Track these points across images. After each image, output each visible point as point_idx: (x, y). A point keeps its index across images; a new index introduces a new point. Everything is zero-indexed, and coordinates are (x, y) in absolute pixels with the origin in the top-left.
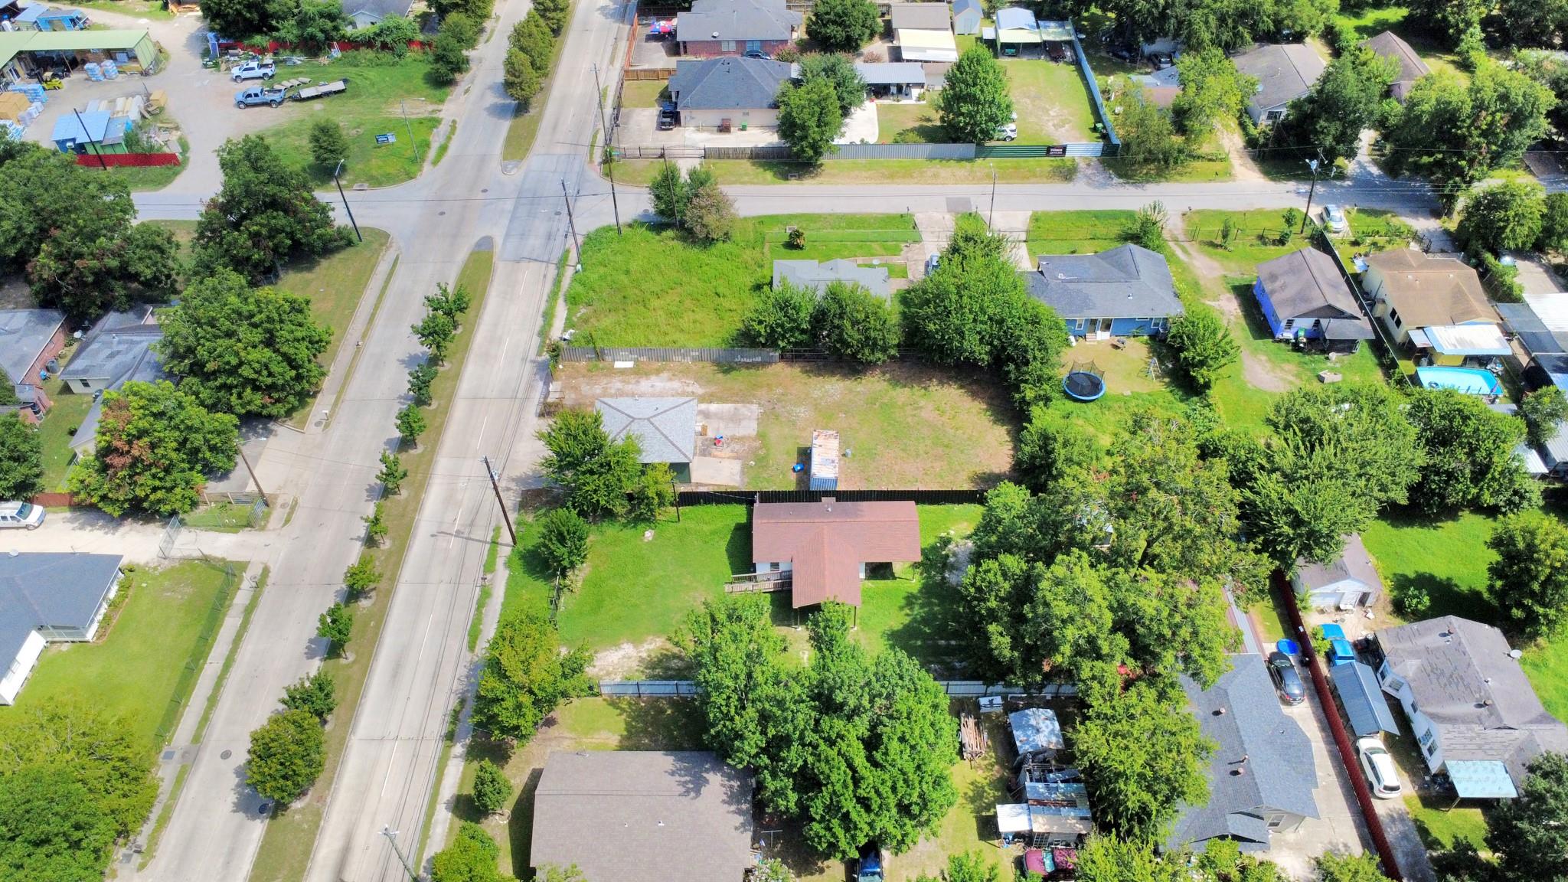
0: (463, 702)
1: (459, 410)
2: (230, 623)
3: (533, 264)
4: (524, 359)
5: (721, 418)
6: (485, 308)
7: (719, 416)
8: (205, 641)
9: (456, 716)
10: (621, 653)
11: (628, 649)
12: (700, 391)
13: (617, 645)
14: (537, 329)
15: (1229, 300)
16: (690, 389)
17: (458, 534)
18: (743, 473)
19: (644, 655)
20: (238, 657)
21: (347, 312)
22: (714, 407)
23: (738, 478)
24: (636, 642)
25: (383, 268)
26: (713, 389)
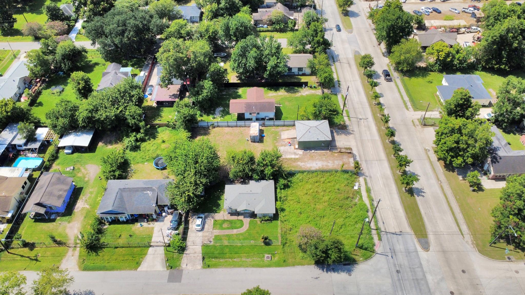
0: (339, 86)
1: (383, 155)
2: (406, 98)
3: (393, 231)
4: (371, 177)
5: (290, 153)
6: (400, 202)
7: (291, 153)
8: (410, 95)
9: (339, 84)
10: (305, 93)
11: (304, 94)
12: (299, 163)
13: (306, 95)
14: (372, 192)
15: (78, 207)
16: (303, 164)
17: (361, 119)
18: (280, 135)
19: (300, 93)
20: (399, 93)
21: (458, 197)
22: (293, 156)
23: (282, 134)
24: (302, 96)
25: (464, 228)
26: (294, 164)
